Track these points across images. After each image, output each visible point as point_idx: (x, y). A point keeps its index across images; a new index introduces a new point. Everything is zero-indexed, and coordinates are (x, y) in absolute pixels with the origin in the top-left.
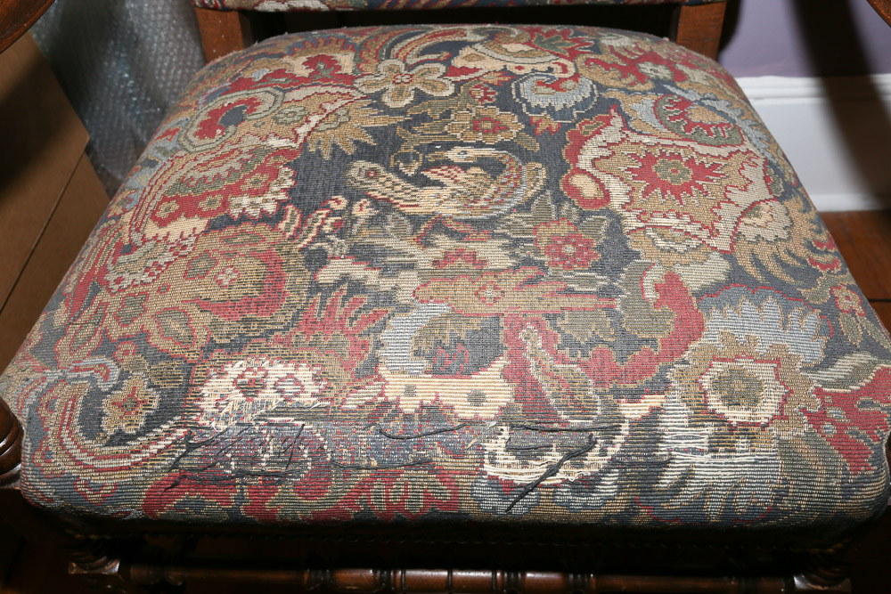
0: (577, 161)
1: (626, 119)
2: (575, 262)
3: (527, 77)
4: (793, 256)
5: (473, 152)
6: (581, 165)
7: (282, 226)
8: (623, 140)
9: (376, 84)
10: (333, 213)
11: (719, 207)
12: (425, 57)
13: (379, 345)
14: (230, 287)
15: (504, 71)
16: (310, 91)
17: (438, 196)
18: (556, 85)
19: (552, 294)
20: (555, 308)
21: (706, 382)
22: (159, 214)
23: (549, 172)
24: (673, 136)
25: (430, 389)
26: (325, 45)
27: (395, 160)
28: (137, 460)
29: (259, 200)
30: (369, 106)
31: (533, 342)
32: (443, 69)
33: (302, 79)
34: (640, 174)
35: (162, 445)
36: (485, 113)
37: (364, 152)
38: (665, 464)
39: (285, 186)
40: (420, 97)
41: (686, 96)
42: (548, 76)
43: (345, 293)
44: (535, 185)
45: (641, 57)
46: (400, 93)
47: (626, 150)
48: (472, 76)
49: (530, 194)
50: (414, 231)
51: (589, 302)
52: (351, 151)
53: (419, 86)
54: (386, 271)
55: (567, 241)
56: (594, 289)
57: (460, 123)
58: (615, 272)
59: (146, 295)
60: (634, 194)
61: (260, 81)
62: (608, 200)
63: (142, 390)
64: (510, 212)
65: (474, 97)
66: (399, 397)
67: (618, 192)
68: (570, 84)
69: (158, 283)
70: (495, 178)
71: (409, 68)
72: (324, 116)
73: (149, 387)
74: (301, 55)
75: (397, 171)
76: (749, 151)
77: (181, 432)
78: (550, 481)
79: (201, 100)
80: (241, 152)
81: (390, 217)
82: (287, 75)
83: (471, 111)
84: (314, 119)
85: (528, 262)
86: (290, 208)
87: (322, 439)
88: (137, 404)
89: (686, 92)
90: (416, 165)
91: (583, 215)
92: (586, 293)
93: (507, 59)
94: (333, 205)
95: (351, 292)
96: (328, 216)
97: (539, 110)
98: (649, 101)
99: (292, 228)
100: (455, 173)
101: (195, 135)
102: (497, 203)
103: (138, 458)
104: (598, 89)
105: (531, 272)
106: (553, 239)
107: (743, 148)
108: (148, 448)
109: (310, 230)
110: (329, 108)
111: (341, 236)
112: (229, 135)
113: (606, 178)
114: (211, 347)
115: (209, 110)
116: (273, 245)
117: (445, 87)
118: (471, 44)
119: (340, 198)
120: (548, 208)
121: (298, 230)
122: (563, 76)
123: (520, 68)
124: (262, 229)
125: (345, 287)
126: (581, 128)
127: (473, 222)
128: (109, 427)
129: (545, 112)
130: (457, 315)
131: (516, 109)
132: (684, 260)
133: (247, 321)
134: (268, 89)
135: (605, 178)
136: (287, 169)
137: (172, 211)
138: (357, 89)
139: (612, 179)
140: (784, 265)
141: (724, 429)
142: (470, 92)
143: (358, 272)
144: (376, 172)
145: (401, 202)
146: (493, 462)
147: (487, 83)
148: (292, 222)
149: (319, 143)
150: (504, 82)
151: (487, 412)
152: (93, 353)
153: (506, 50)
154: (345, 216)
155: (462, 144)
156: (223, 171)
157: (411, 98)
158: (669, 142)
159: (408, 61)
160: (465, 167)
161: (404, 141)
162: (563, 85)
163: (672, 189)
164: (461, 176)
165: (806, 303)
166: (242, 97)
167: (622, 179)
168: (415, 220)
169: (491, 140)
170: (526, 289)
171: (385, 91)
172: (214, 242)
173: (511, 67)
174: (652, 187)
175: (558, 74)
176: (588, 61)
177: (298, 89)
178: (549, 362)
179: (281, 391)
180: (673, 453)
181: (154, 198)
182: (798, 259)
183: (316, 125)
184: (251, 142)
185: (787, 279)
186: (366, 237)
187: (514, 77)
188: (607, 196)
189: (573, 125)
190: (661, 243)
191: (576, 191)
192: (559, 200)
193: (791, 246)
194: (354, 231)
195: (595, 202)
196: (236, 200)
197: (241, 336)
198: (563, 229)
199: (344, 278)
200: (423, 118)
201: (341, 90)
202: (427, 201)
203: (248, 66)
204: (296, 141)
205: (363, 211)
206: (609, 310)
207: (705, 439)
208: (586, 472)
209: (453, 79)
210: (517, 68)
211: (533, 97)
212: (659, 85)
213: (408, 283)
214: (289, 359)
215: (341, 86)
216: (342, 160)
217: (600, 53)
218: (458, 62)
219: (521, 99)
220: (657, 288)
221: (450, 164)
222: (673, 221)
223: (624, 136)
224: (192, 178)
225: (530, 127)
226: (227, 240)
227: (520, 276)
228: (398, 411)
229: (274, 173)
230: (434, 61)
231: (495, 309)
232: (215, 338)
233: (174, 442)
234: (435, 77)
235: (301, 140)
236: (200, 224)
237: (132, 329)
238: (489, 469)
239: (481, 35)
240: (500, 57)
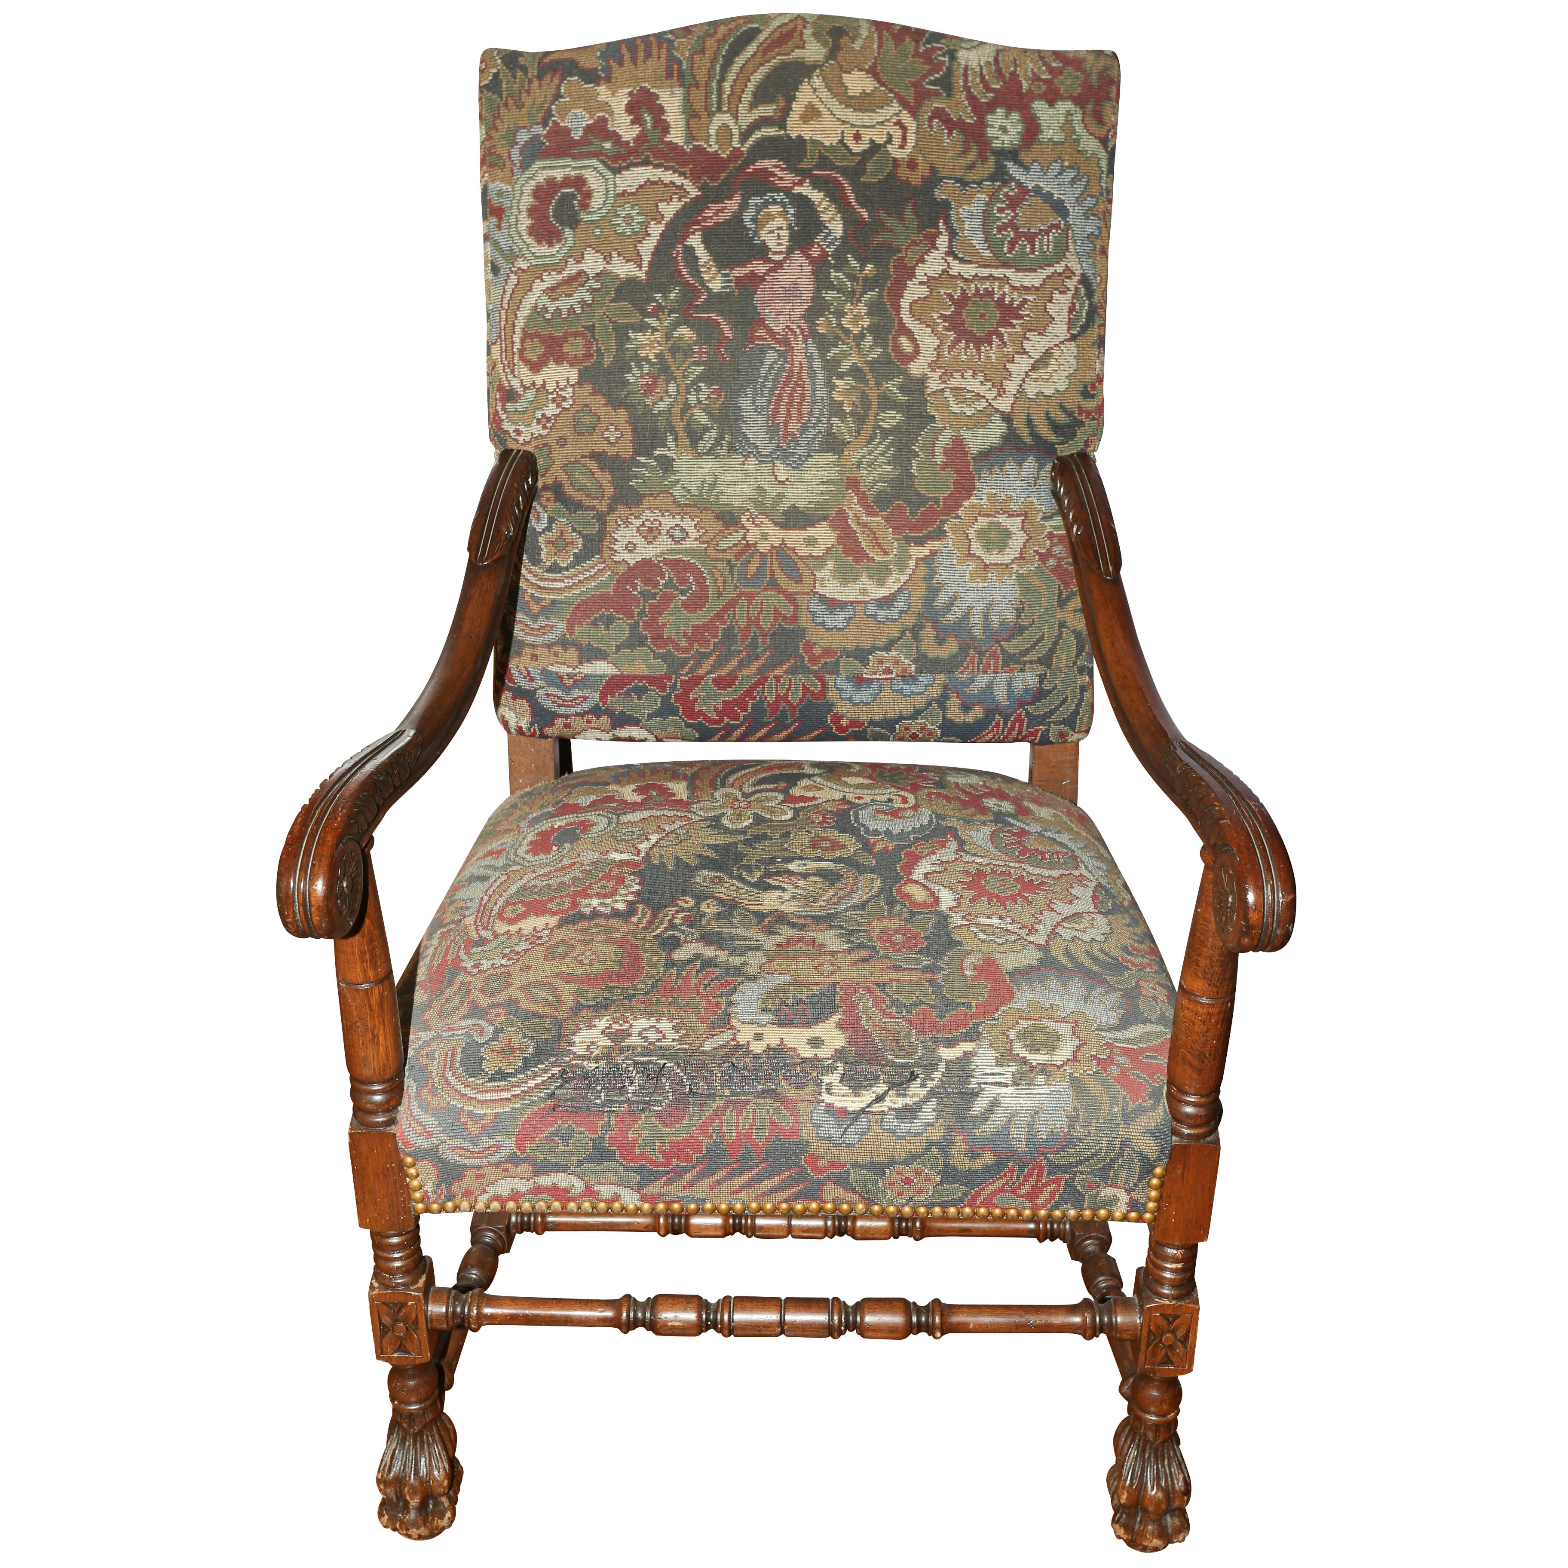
0: (911, 873)
1: (961, 843)
2: (904, 947)
3: (866, 805)
4: (1106, 954)
5: (812, 865)
6: (915, 877)
7: (635, 919)
8: (956, 859)
9: (713, 809)
10: (683, 910)
11: (1041, 913)
12: (763, 787)
13: (730, 1004)
14: (591, 964)
15: (844, 800)
16: (646, 814)
17: (780, 897)
18: (895, 813)
19: (882, 969)
20: (886, 979)
21: (1012, 1035)
22: (506, 915)
23: (884, 881)
24: (1007, 858)
25: (774, 1036)
26: (652, 775)
27: (738, 869)
28: (516, 1093)
29: (608, 901)
30: (708, 827)
31: (865, 1003)
32: (781, 797)
33: (634, 804)
34: (970, 886)
35: (539, 1080)
36: (824, 834)
37: (706, 863)
38: (977, 1094)
39: (632, 890)
40: (759, 820)
41: (1027, 828)
42: (888, 806)
43: (698, 967)
44: (870, 891)
45: (986, 793)
46: (739, 817)
47: (960, 867)
48: (811, 803)
49: (865, 898)
50: (759, 923)
51: (915, 976)
52: (693, 862)
53: (756, 811)
54: (733, 952)
55: (897, 932)
56: (920, 967)
57: (800, 841)
58: (940, 954)
59: (510, 974)
60: (963, 901)
61: (588, 806)
62: (938, 904)
63: (517, 1040)
64: (846, 910)
65: (813, 821)
66: (748, 1042)
67: (947, 899)
68: (909, 813)
69: (520, 964)
70: (833, 885)
71: (746, 795)
72: (664, 835)
73: (524, 1038)
74: (629, 783)
75: (740, 878)
76: (1081, 875)
77: (556, 1070)
78: (876, 1108)
79: (523, 824)
80: (582, 864)
81: (735, 913)
82: (617, 801)
83: (810, 833)
84: (654, 838)
85: (862, 946)
86: (641, 907)
87: (681, 1074)
88: (513, 1050)
89: (1028, 825)
90: (758, 874)
91: (913, 914)
92: (912, 969)
93: (847, 790)
94: (681, 903)
95: (703, 967)
96: (677, 912)
97: (876, 833)
98: (987, 830)
99: (644, 921)
100: (795, 881)
101: (527, 852)
102: (834, 903)
103: (518, 1091)
104: (936, 818)
105: (864, 953)
106: (884, 931)
107: (1076, 873)
108: (526, 1083)
109: (661, 923)
110: (667, 828)
111: (691, 926)
112: (566, 851)
113: (937, 887)
114: (578, 1008)
115: (536, 831)
116: (628, 933)
117: (784, 813)
118: (809, 776)
119: (687, 898)
120: (882, 908)
121: (650, 923)
122: (902, 806)
123: (859, 798)
124: (614, 922)
125: (699, 962)
126: (917, 849)
127: (812, 917)
128: (489, 1067)
129: (883, 836)
130: (798, 983)
131: (854, 831)
132: (1001, 949)
133: (610, 989)
134: (600, 812)
135: (935, 888)
136: (632, 877)
137: (519, 912)
138: (694, 813)
139: (942, 888)
140: (1095, 959)
141: (1026, 1068)
142: (809, 817)
143: (709, 952)
144: (720, 879)
145: (746, 902)
146: (829, 1092)
147: (826, 810)
148: (644, 916)
149: (661, 856)
150: (843, 810)
151: (825, 1052)
152: (464, 1018)
153: (846, 782)
154: (694, 913)
155: (801, 858)
156: (566, 879)
157: (751, 821)
158: (1002, 863)
159: (745, 790)
160: (805, 876)
161: (745, 855)
162: (900, 814)
163: (997, 897)
164: (801, 883)
165: (1109, 986)
166: (572, 820)
167: (951, 889)
168: (760, 916)
169: (830, 855)
170: (861, 966)
171: (723, 814)
172: (568, 933)
173: (850, 797)
174: (980, 895)
175: (897, 804)
176: (929, 795)
177: (633, 812)
178: (878, 1017)
179: (646, 1038)
180: (983, 1086)
181: (496, 904)
182: (1112, 958)
183: (657, 842)
184: (589, 856)
185: (1095, 968)
186: (715, 927)
187: (852, 805)
188: (937, 900)
189: (910, 846)
190: (982, 936)
191: (908, 897)
192: (891, 903)
193: (1106, 947)
194: (704, 923)
195: (925, 905)
196: (585, 901)
197: (606, 999)
198: (895, 923)
199: (697, 957)
200: (765, 837)
201: (679, 814)
202: (770, 901)
203: (570, 793)
204: (638, 855)
205: (710, 909)
206: (932, 982)
207: (1010, 1075)
208: (909, 1101)
209: (791, 805)
210: (855, 798)
211: (872, 823)
212: (999, 817)
213: (754, 960)
214: (652, 1015)
215: (678, 811)
216: (684, 869)
217: (943, 788)
218: (796, 792)
219: (859, 824)
220: (975, 968)
221: (791, 873)
222: (995, 921)
223: (958, 856)
224: (535, 886)
225: (867, 847)
226: (582, 931)
227: (854, 956)
228: (748, 1052)
229: (621, 881)
230: (772, 790)
231: (831, 979)
232: (582, 1001)
233: (549, 1078)
234: (773, 804)
235: (643, 854)
236: (553, 921)
237: (501, 998)
238: (827, 1098)
239: (819, 769)
240: (840, 788)
